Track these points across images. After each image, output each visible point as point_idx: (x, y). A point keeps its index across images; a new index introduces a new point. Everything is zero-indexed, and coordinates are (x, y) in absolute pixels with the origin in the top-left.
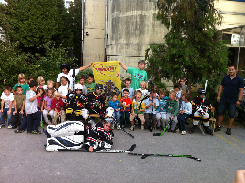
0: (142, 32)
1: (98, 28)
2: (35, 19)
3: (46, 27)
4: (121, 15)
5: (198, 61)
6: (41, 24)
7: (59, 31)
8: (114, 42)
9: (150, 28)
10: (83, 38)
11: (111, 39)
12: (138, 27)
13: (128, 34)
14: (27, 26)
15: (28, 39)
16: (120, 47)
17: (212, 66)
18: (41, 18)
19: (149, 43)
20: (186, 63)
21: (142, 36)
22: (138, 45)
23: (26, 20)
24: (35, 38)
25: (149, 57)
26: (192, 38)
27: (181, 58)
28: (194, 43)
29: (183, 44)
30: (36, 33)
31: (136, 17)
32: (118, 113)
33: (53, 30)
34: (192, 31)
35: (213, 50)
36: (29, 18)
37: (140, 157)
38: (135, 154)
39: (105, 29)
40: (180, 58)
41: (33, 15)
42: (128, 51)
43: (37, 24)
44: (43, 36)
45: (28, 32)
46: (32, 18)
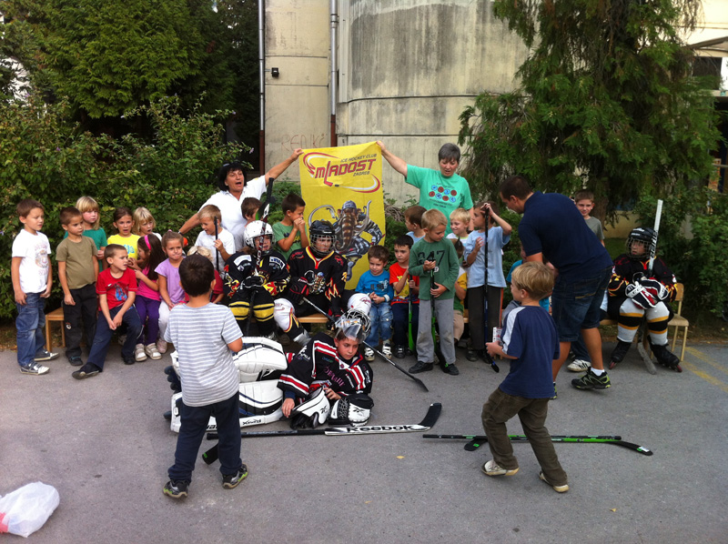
0: (445, 58)
1: (307, 52)
2: (116, 34)
3: (152, 54)
4: (379, 10)
5: (627, 141)
6: (137, 48)
7: (192, 66)
8: (359, 94)
9: (472, 45)
10: (264, 85)
11: (351, 85)
12: (434, 43)
13: (403, 66)
14: (94, 56)
15: (101, 94)
16: (377, 107)
17: (670, 156)
18: (137, 31)
19: (468, 91)
20: (589, 150)
21: (445, 69)
22: (435, 101)
23: (92, 37)
24: (119, 91)
25: (470, 135)
26: (605, 70)
27: (575, 134)
28: (612, 84)
29: (580, 91)
30: (124, 75)
31: (428, 13)
32: (385, 311)
33: (173, 64)
34: (606, 49)
35: (670, 105)
36: (100, 30)
37: (463, 445)
38: (444, 437)
39: (330, 56)
40: (571, 134)
41: (111, 21)
42: (404, 119)
43: (124, 49)
44: (145, 82)
45: (98, 71)
46: (108, 29)
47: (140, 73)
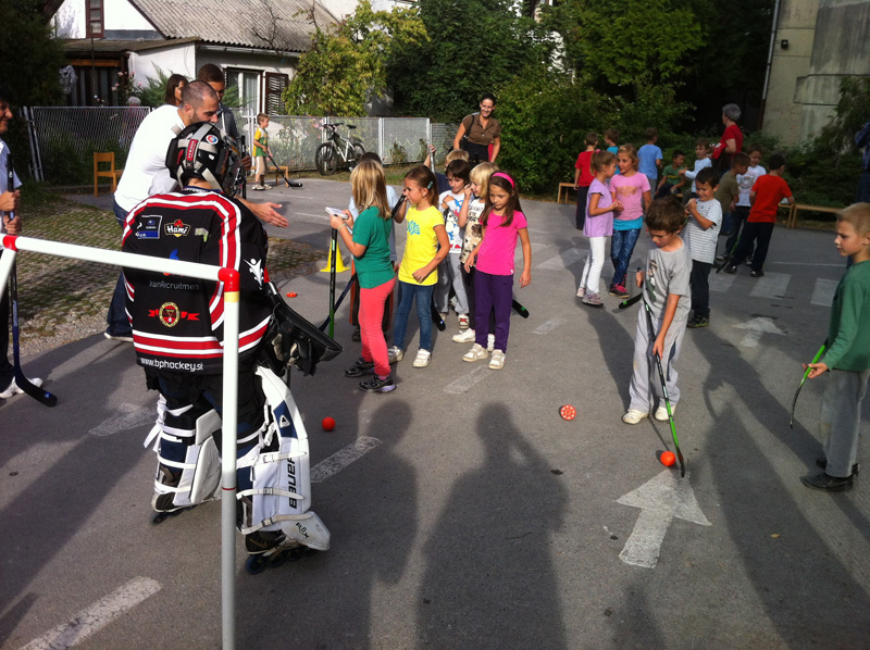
6: (657, 23)
8: (813, 70)
10: (773, 56)
13: (845, 50)
16: (823, 82)
23: (620, 14)
30: (641, 47)
43: (645, 24)
45: (621, 43)
47: (655, 45)
